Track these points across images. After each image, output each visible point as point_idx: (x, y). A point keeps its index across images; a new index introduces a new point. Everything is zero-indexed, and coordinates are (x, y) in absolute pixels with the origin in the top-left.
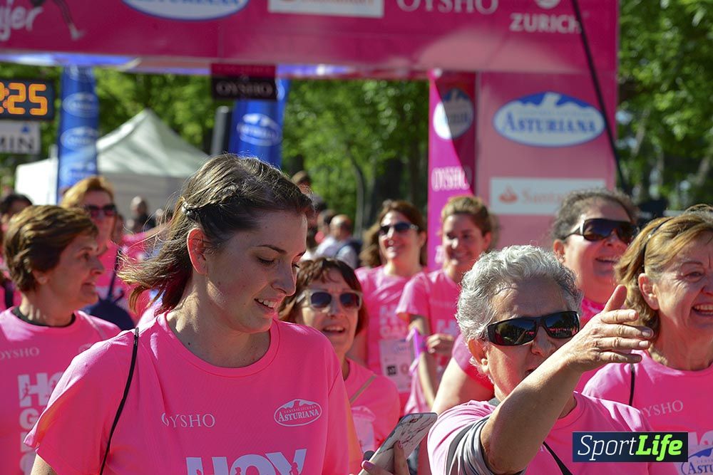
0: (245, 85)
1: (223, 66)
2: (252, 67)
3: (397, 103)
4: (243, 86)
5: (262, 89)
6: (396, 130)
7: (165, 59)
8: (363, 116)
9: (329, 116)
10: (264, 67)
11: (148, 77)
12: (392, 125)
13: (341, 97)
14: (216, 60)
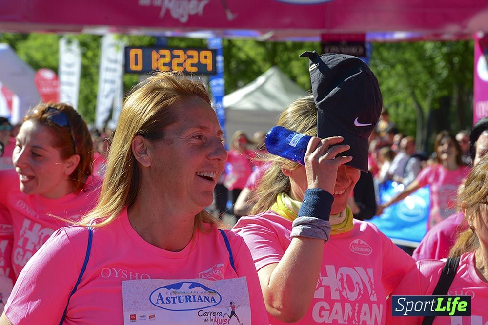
0: (344, 47)
1: (329, 35)
2: (349, 35)
3: (448, 57)
4: (343, 49)
5: (356, 50)
6: (448, 76)
7: (290, 31)
8: (425, 67)
9: (399, 68)
10: (357, 35)
11: (275, 44)
12: (445, 73)
13: (408, 55)
14: (324, 31)
